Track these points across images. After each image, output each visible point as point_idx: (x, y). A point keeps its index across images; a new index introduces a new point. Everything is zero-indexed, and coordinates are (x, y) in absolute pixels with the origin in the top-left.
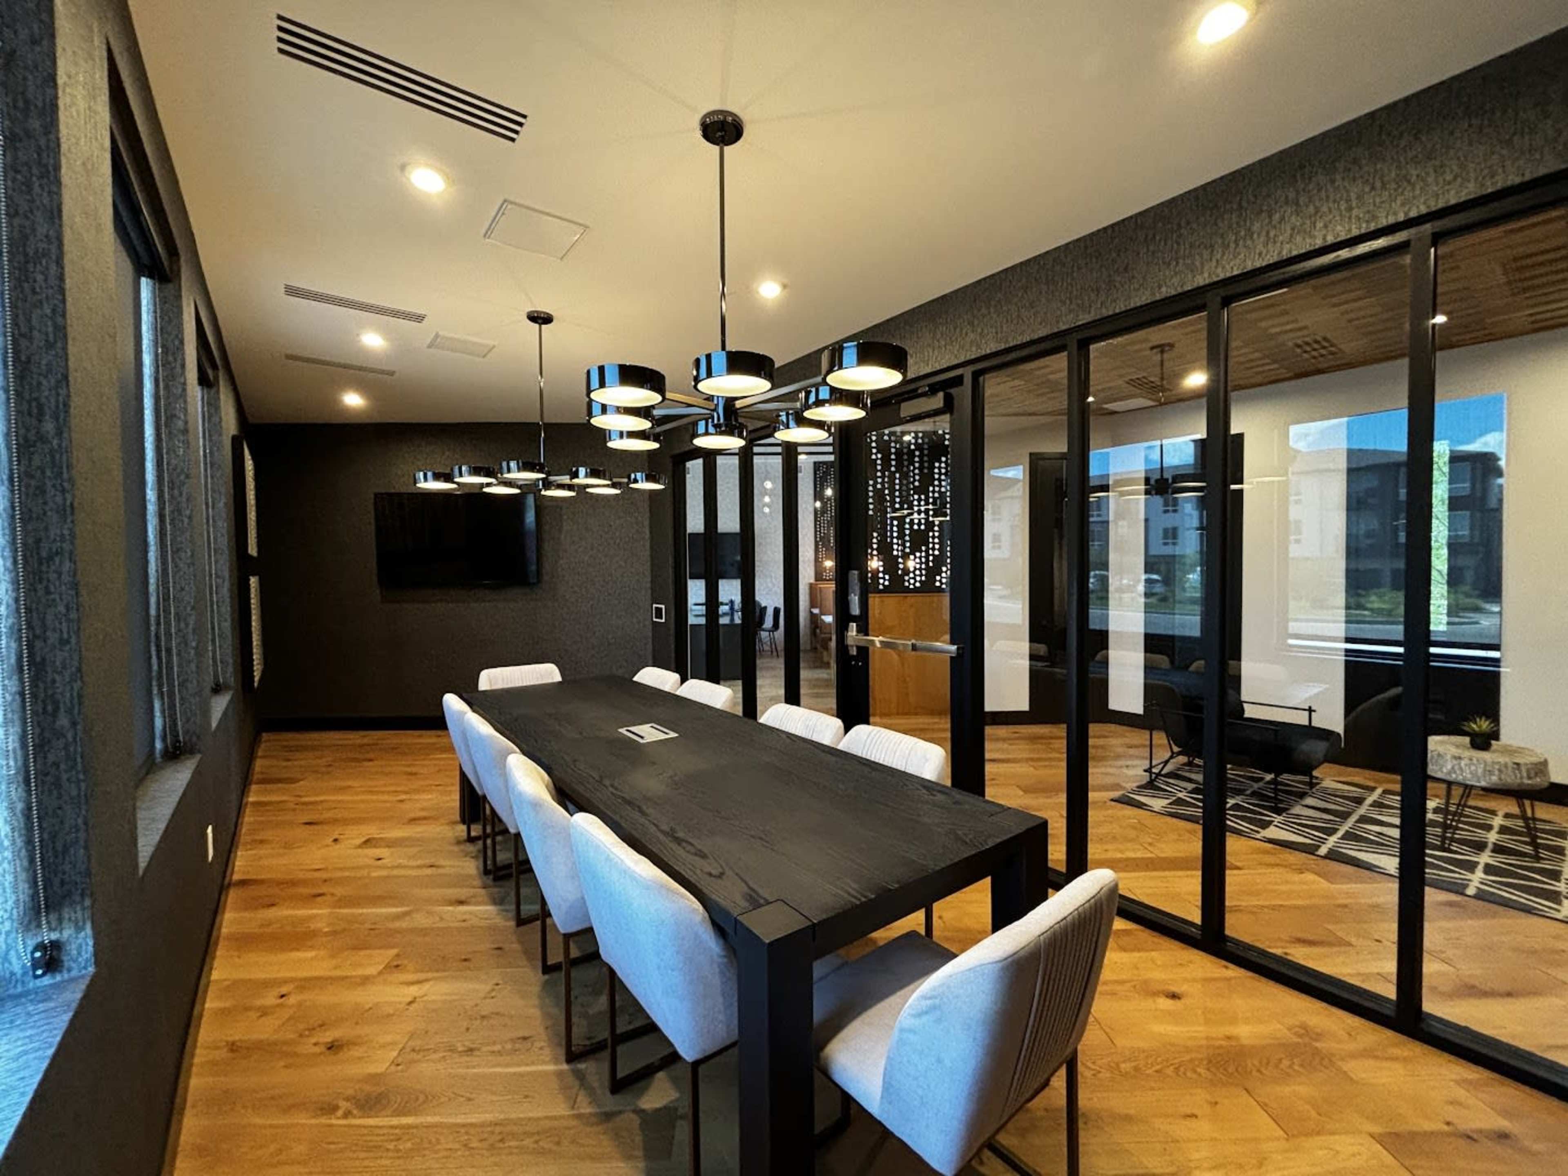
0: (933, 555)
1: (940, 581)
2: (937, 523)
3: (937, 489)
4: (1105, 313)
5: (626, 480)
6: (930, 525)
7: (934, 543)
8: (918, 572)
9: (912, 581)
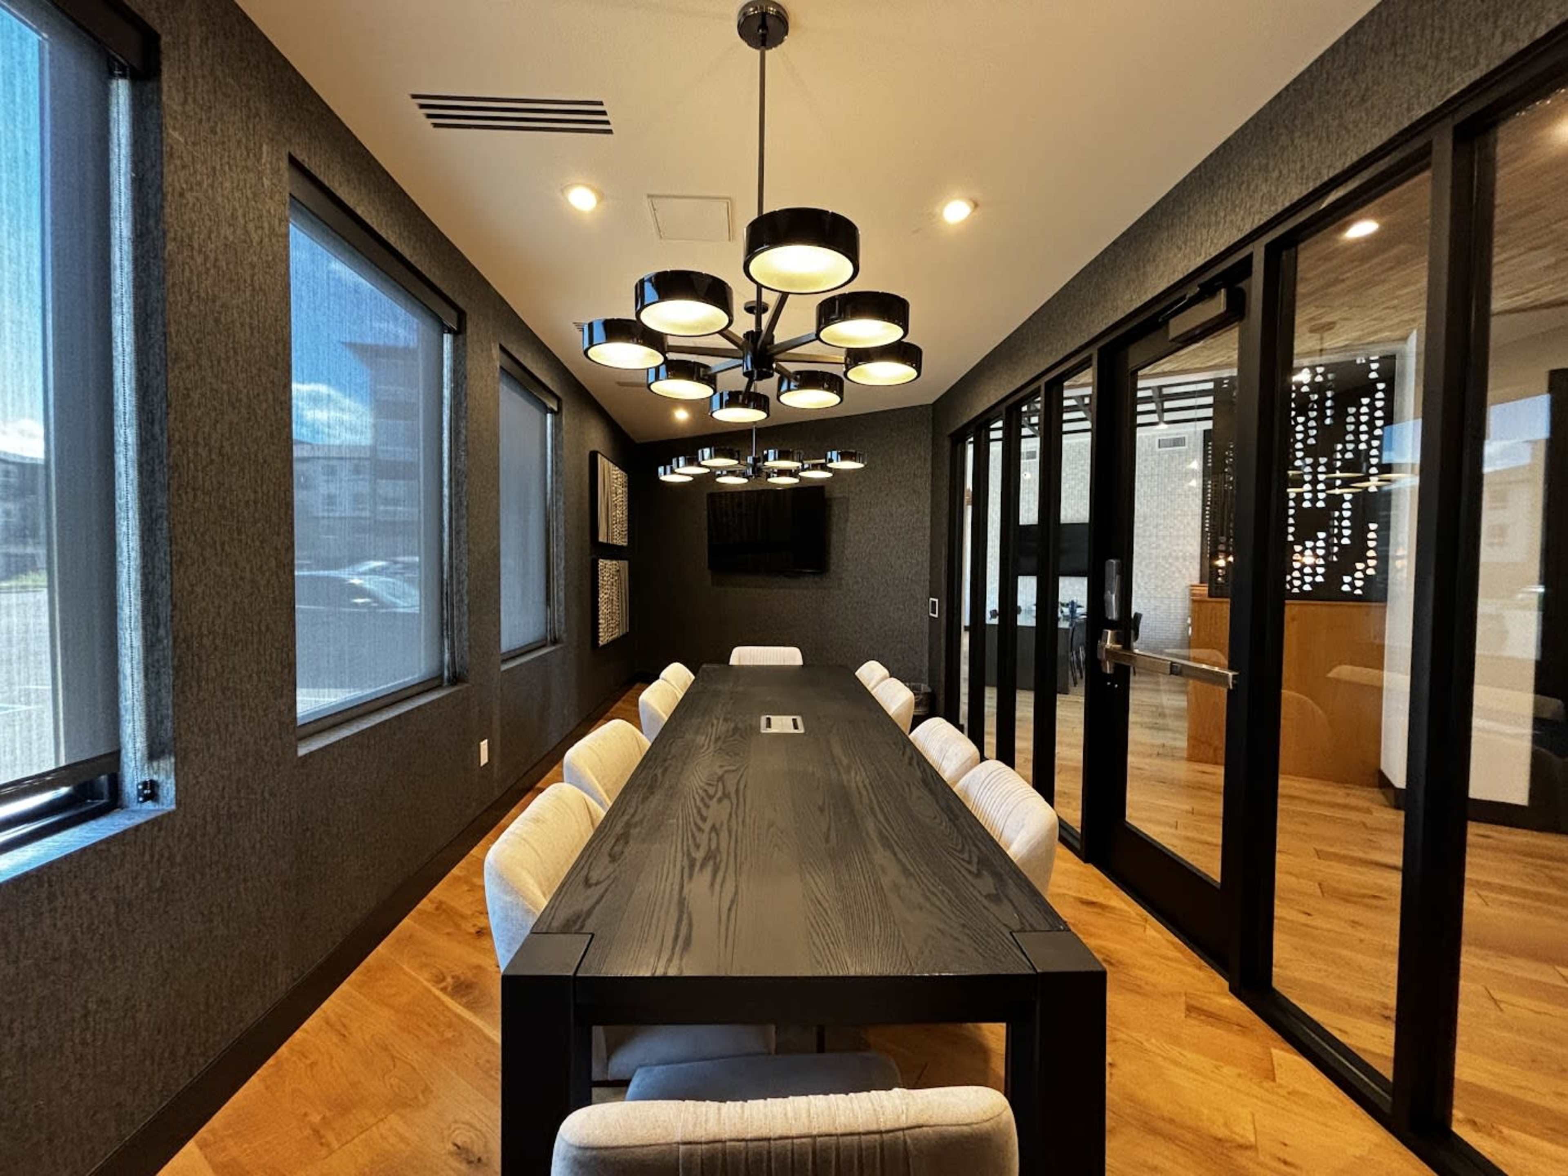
0: (1339, 545)
1: (1352, 585)
2: (1348, 497)
3: (1350, 446)
4: (1511, 49)
5: (823, 461)
6: (1335, 502)
7: (1341, 528)
8: (1307, 570)
9: (1297, 583)
